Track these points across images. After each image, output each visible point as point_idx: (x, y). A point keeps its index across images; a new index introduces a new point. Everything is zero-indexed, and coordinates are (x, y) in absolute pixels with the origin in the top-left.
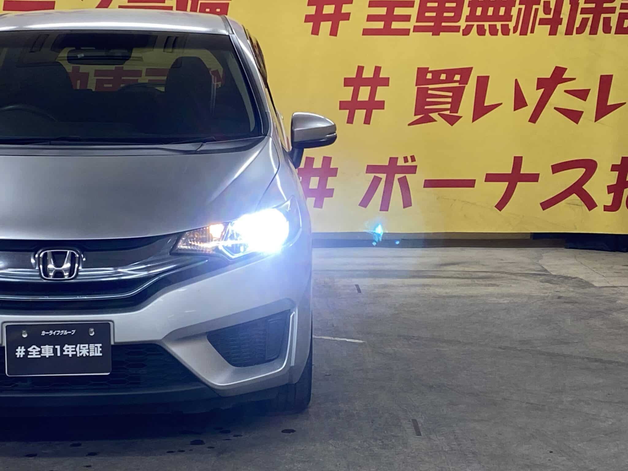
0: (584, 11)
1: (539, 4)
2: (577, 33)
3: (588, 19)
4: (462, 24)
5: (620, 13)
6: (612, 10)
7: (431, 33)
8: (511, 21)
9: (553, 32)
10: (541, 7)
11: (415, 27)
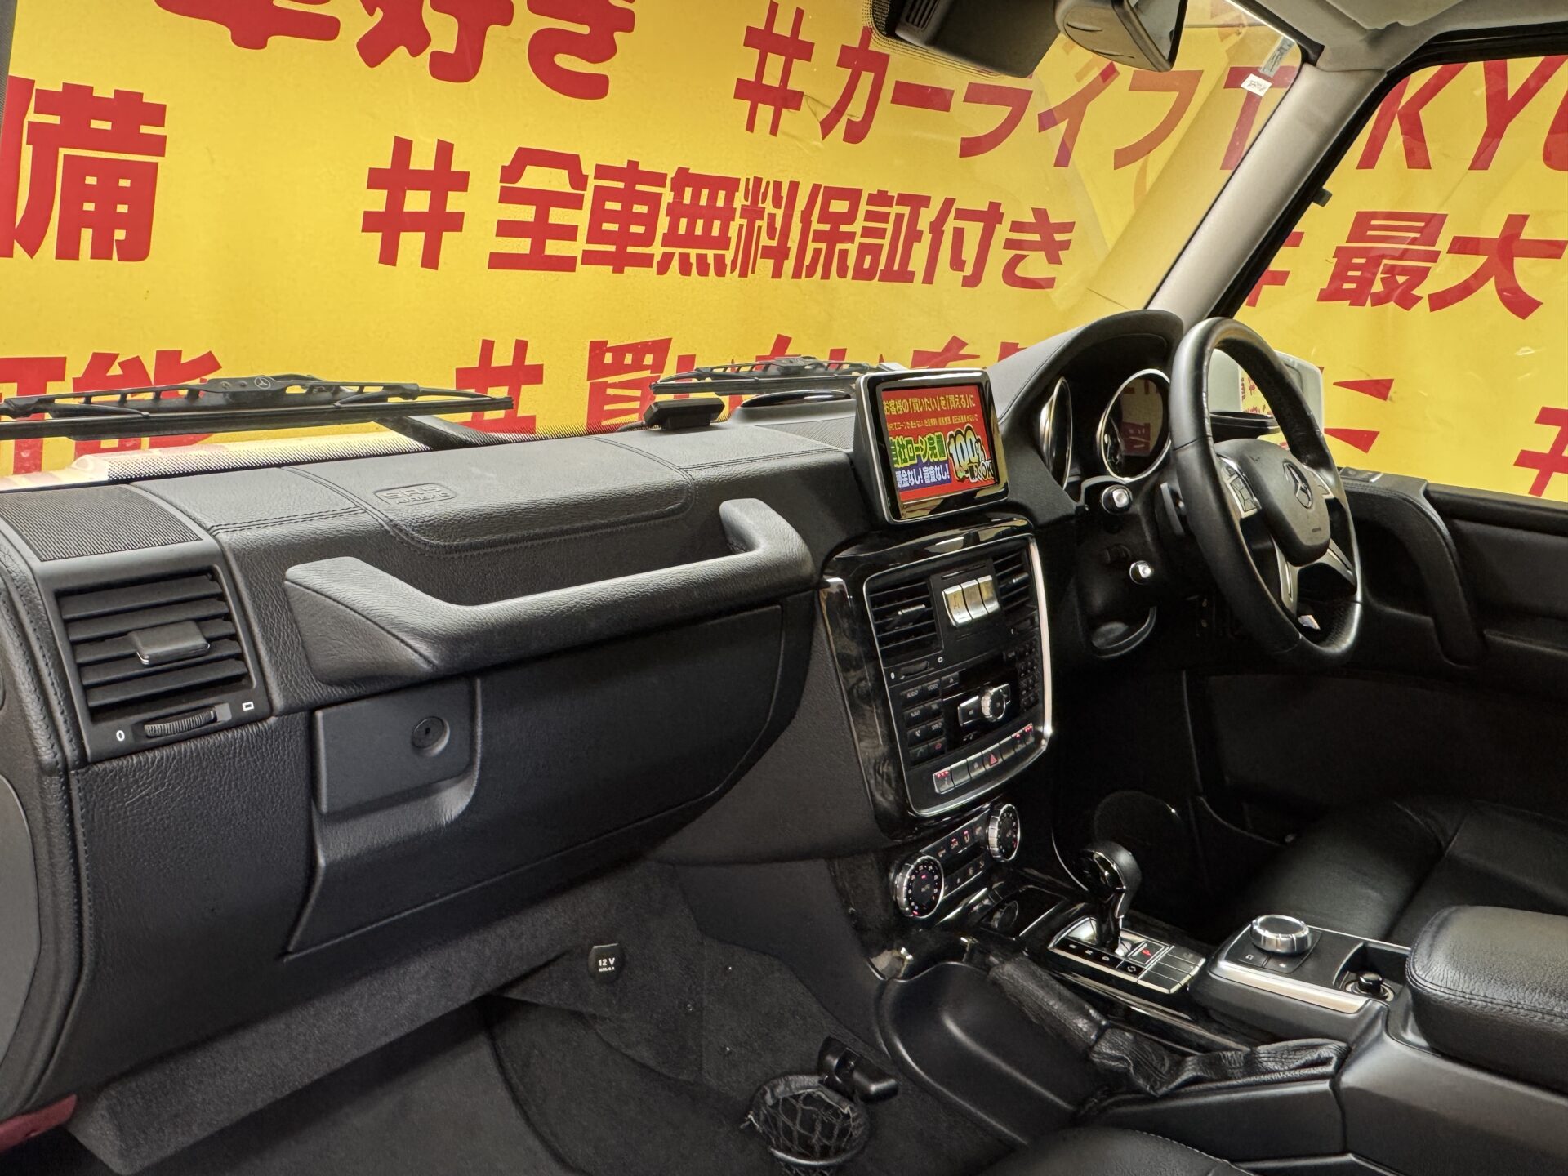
0: (820, 235)
1: (762, 219)
2: (807, 276)
3: (820, 250)
4: (657, 250)
5: (861, 245)
6: (850, 237)
7: (611, 268)
8: (727, 248)
9: (777, 273)
10: (763, 224)
11: (586, 253)
